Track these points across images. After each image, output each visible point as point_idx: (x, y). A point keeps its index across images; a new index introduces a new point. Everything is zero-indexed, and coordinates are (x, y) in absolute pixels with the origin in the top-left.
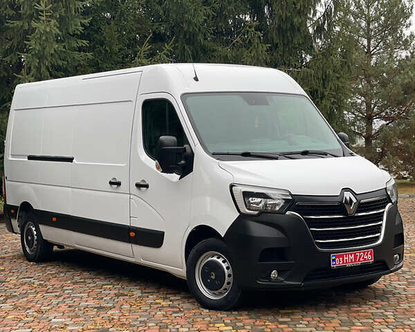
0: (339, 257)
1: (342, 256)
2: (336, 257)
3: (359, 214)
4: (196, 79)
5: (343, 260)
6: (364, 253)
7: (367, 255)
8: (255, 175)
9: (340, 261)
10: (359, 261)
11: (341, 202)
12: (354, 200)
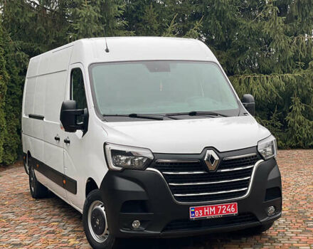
0: (198, 209)
1: (203, 209)
2: (196, 209)
3: (222, 171)
4: (107, 51)
5: (203, 212)
6: (227, 206)
7: (230, 207)
8: (126, 136)
9: (199, 213)
10: (221, 213)
11: (202, 160)
12: (216, 158)
